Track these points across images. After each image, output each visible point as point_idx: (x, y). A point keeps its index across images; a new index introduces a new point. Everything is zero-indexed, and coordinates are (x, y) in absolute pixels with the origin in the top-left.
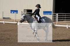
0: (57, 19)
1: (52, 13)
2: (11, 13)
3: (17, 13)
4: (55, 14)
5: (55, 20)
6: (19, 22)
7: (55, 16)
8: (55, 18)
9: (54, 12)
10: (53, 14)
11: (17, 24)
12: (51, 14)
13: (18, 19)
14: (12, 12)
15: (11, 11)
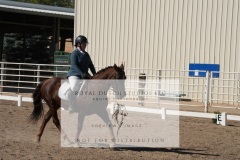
2: (191, 74)
3: (217, 75)
6: (223, 114)
11: (215, 121)
13: (221, 100)
14: (197, 72)
15: (193, 67)
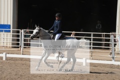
0: (23, 42)
1: (11, 29)
4: (18, 32)
5: (18, 44)
7: (18, 36)
8: (18, 40)
9: (16, 25)
10: (13, 32)
12: (9, 31)
